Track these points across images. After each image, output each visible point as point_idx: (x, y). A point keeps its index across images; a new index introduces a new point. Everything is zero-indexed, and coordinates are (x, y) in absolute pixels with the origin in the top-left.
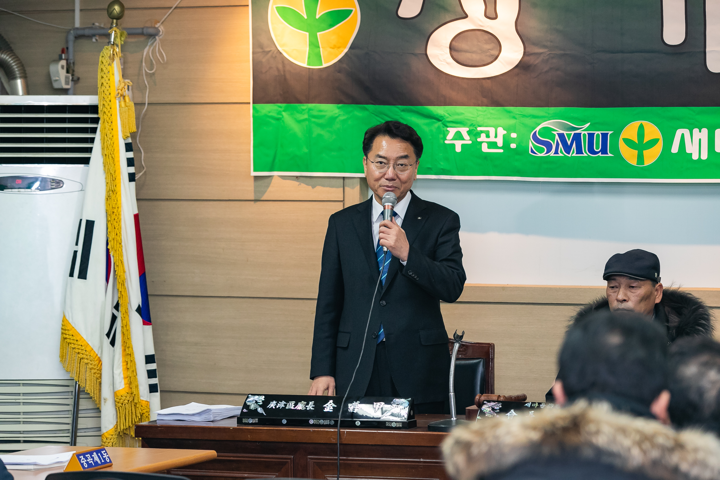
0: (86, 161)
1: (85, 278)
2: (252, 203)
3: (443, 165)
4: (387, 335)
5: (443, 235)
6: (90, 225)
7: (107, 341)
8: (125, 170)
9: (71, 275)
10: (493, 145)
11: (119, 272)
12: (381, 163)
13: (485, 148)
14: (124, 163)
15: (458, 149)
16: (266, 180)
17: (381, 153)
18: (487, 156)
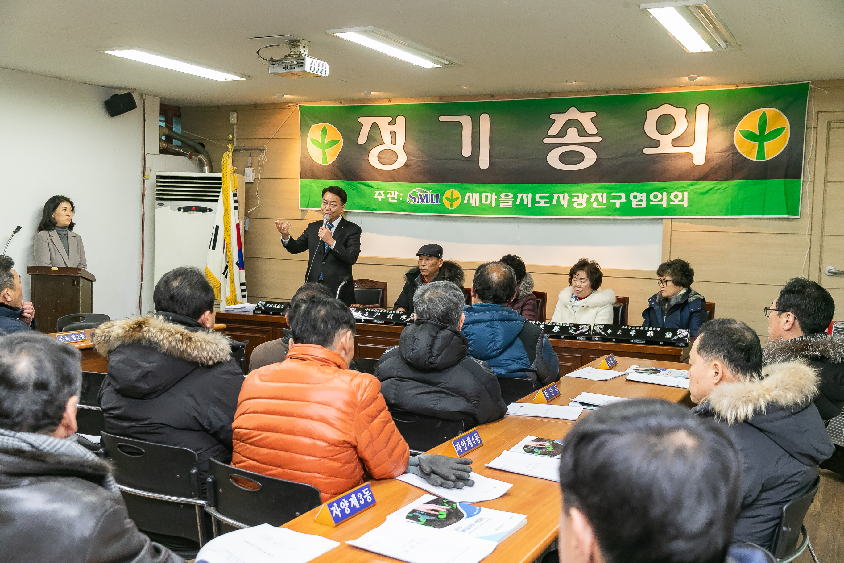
0: (217, 201)
1: (215, 250)
2: (300, 221)
3: (374, 207)
4: (324, 277)
5: (351, 235)
6: (217, 227)
7: (224, 276)
8: (232, 205)
9: (209, 248)
10: (393, 198)
11: (228, 248)
12: (325, 203)
13: (390, 200)
14: (232, 202)
15: (380, 200)
16: (306, 211)
17: (326, 199)
18: (390, 204)
